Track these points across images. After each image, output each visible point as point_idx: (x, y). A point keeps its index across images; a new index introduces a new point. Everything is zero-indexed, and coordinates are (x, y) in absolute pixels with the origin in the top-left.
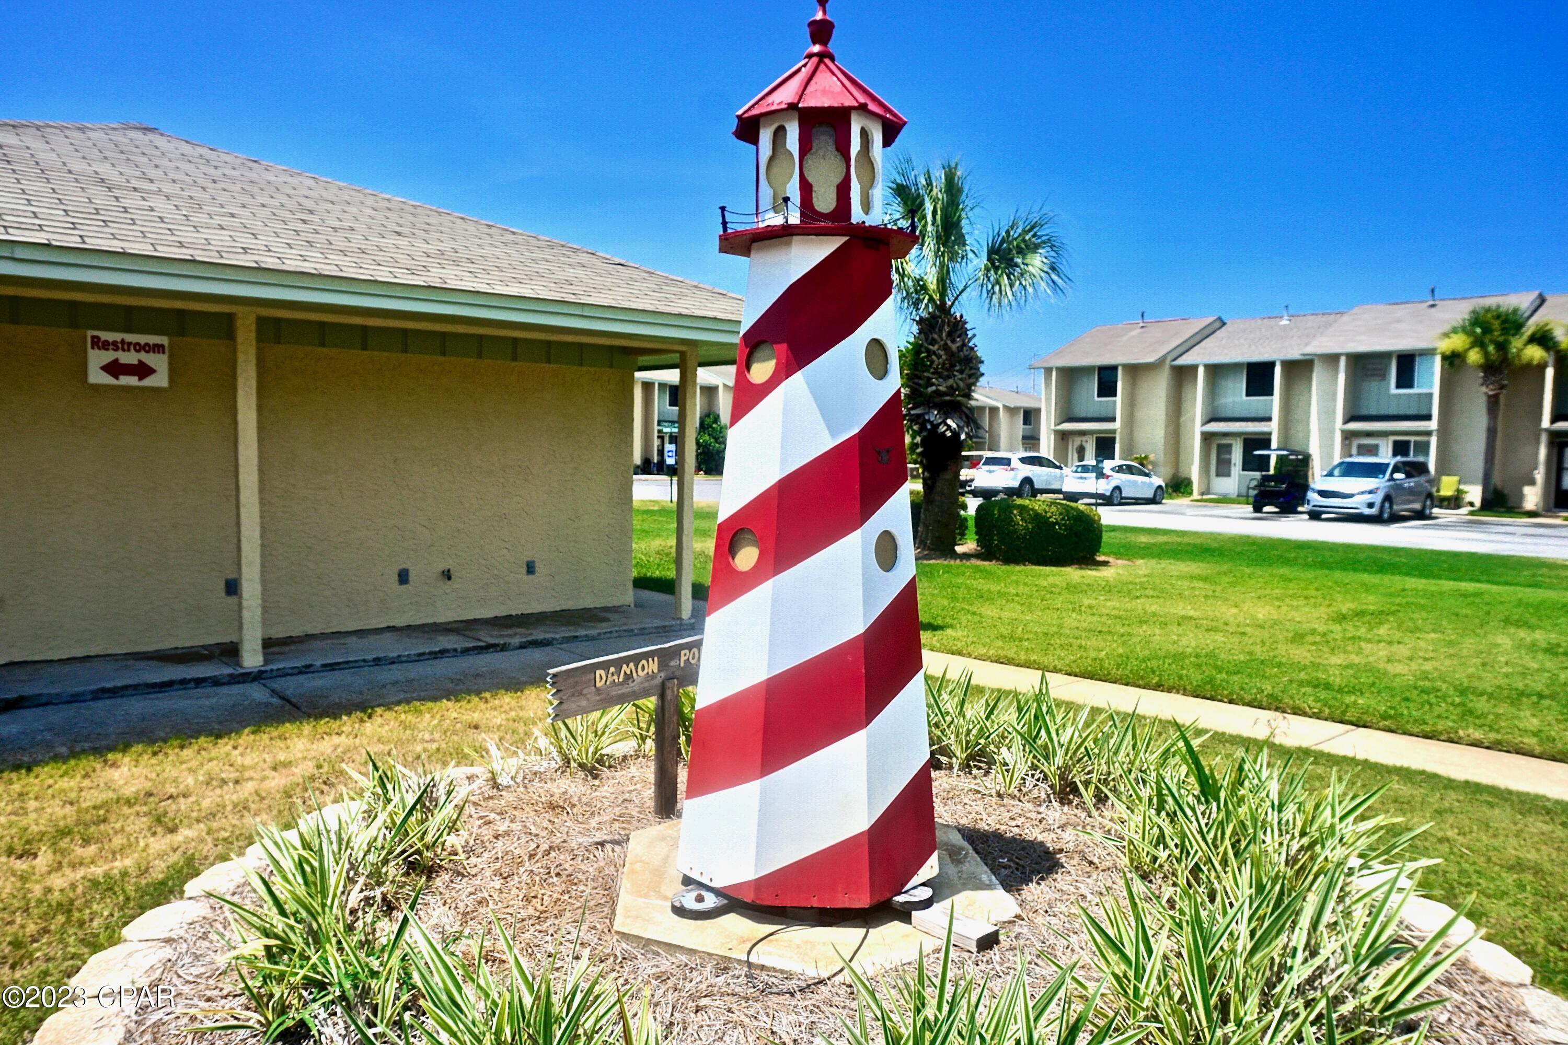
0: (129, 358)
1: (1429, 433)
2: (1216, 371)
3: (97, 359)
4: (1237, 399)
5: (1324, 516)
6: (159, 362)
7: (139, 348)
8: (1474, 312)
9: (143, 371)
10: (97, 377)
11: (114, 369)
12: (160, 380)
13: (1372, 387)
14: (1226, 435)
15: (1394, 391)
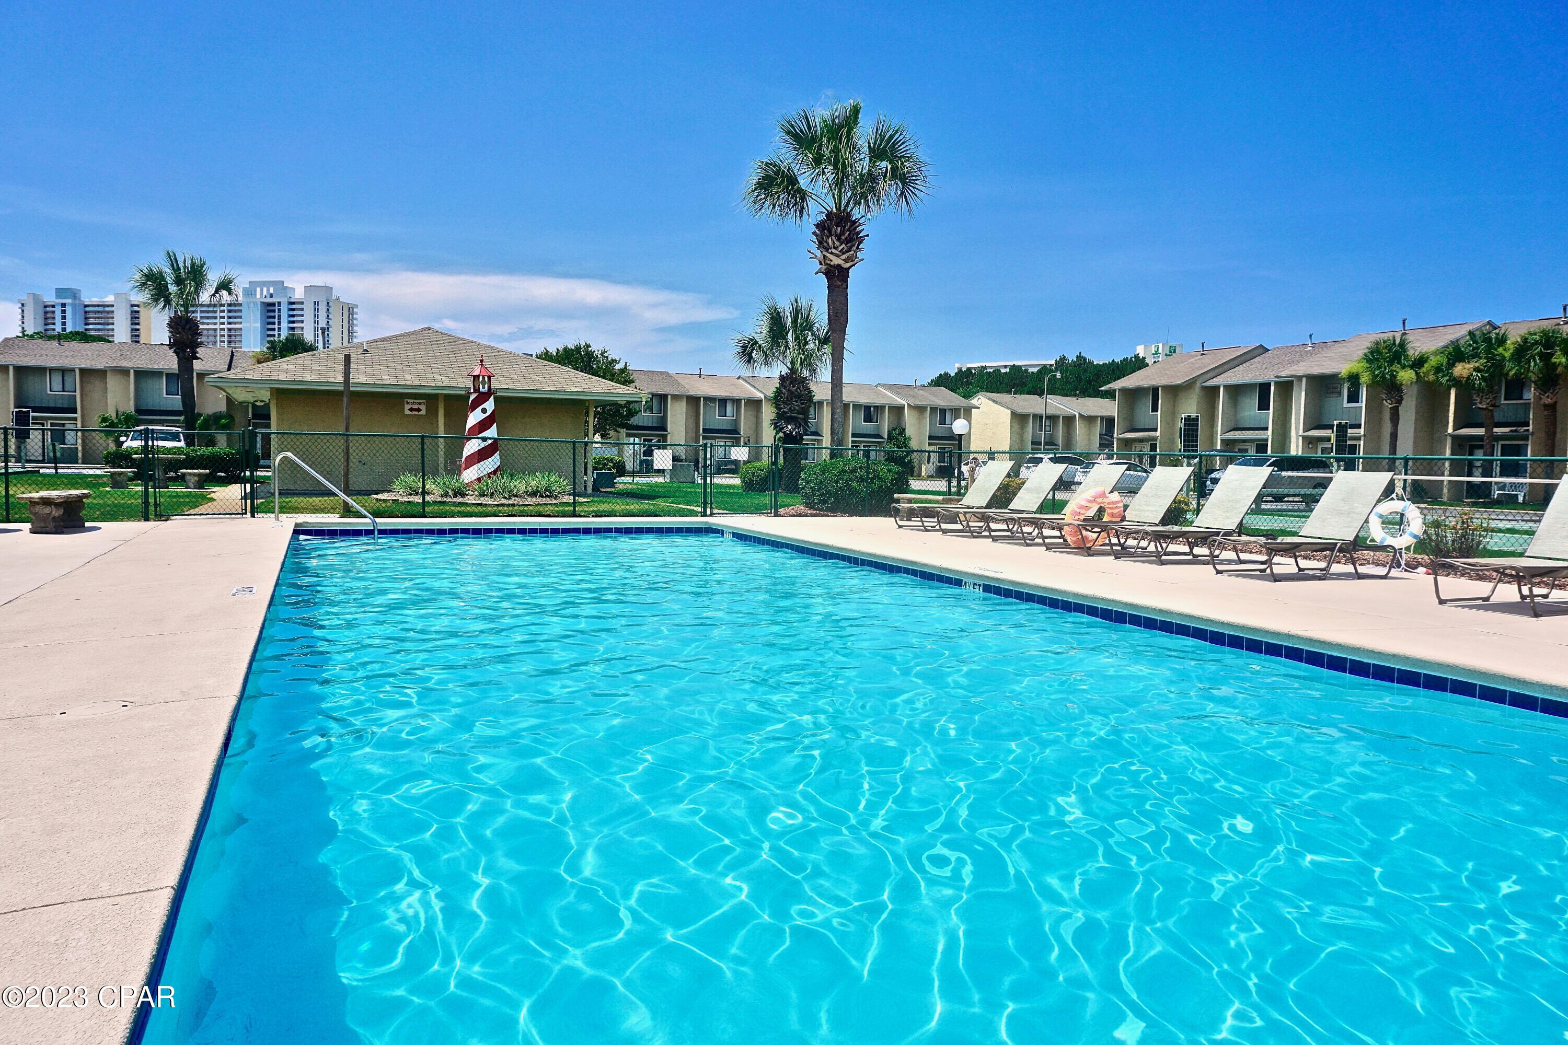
0: (415, 407)
1: (1359, 439)
2: (1236, 391)
3: (407, 407)
4: (1252, 413)
5: (1286, 499)
6: (423, 407)
7: (418, 404)
8: (1377, 343)
9: (419, 410)
10: (407, 412)
11: (411, 410)
12: (423, 412)
13: (1331, 401)
14: (1244, 441)
15: (1346, 405)
